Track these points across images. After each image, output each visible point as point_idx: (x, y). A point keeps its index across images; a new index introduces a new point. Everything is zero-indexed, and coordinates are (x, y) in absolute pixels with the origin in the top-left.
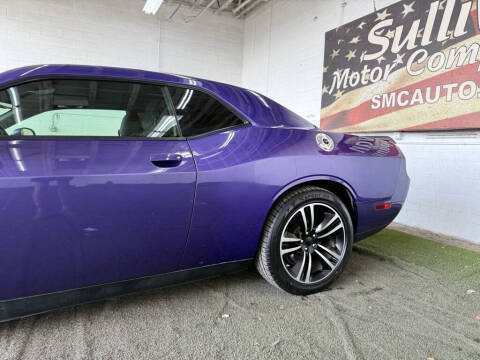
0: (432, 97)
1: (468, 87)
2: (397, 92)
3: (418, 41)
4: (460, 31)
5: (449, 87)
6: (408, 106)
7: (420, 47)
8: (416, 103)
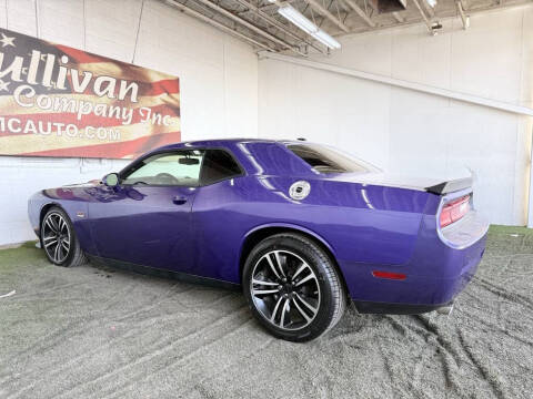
0: (45, 130)
1: (72, 128)
2: (7, 118)
3: (24, 77)
4: (60, 84)
5: (59, 125)
6: (22, 133)
7: (27, 84)
8: (30, 133)
